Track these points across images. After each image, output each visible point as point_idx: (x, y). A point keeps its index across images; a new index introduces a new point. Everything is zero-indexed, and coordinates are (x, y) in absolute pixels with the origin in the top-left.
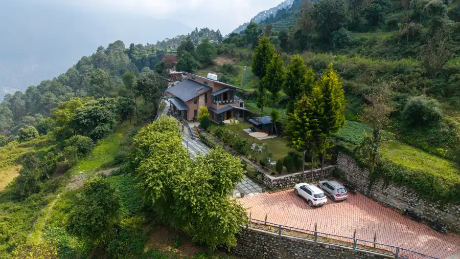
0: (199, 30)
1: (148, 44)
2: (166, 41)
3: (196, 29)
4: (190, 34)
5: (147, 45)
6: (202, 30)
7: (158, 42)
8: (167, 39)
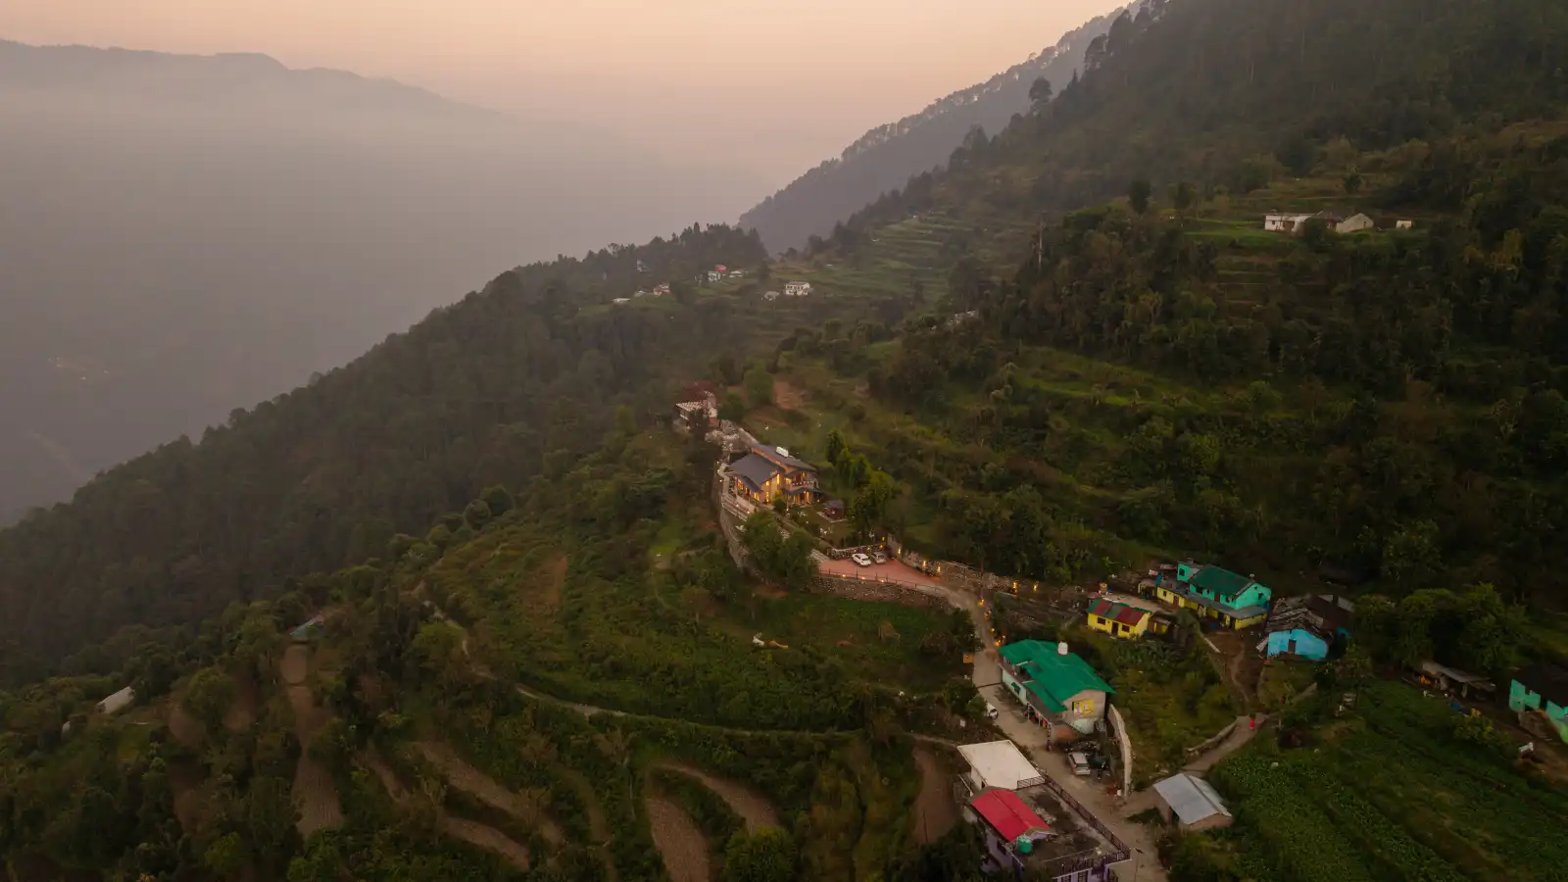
0: (703, 228)
1: (560, 256)
2: (610, 251)
3: (696, 225)
4: (679, 235)
5: (557, 259)
6: (711, 227)
7: (591, 253)
8: (614, 245)
